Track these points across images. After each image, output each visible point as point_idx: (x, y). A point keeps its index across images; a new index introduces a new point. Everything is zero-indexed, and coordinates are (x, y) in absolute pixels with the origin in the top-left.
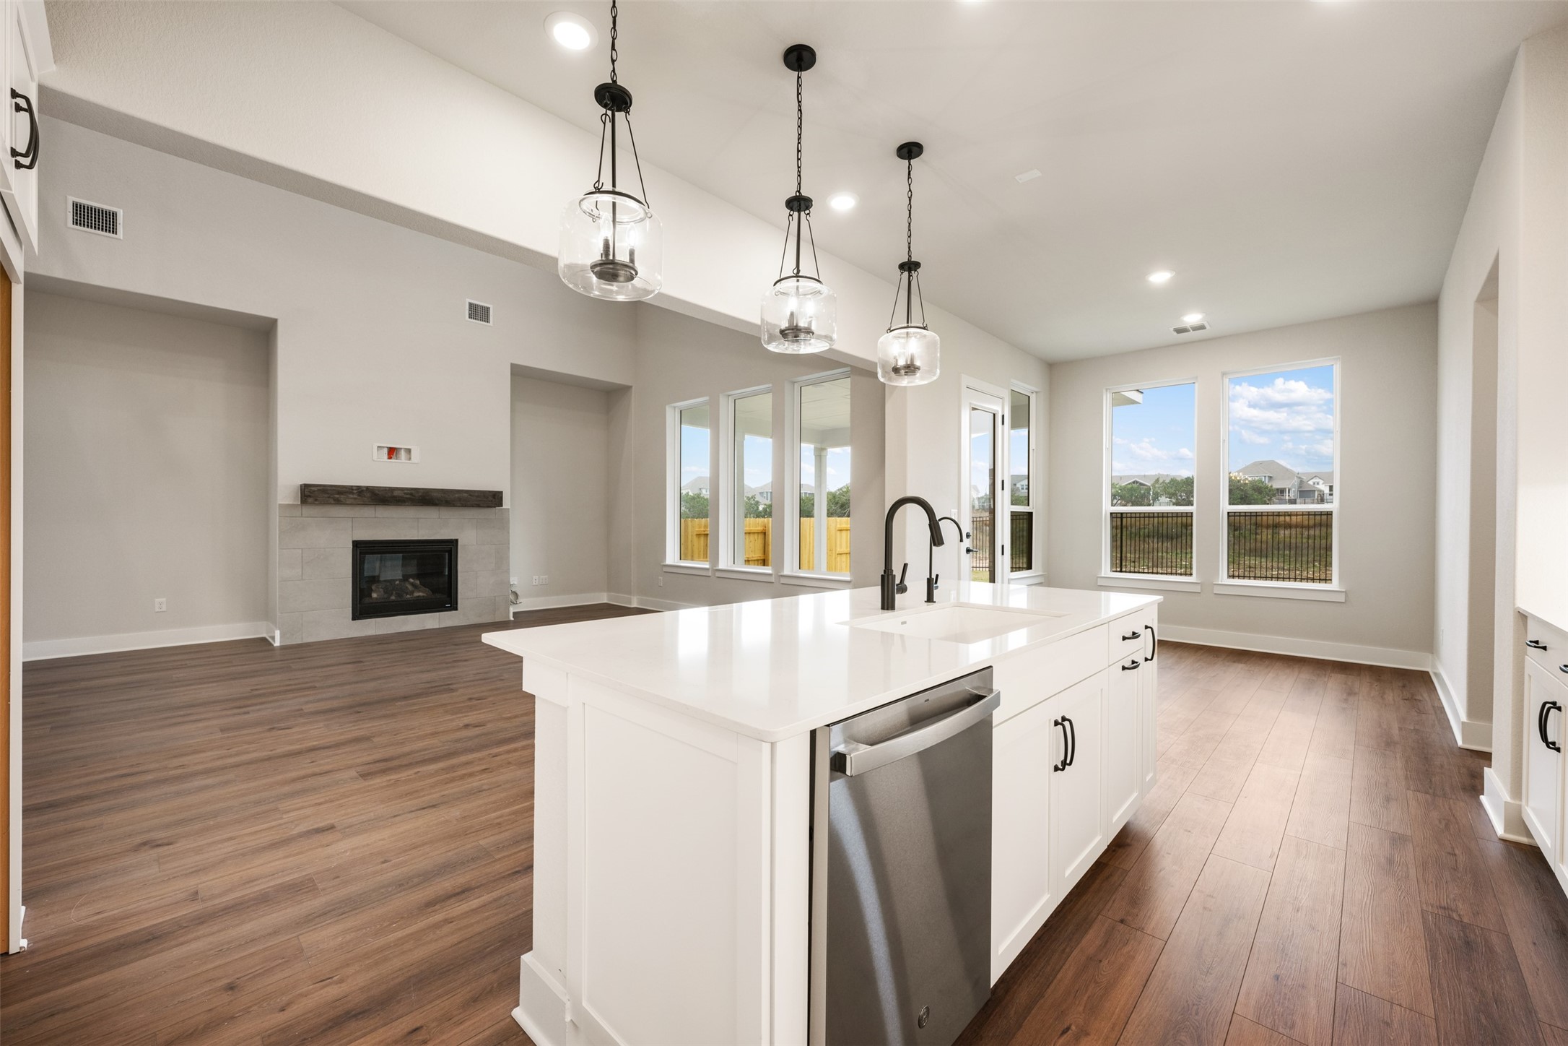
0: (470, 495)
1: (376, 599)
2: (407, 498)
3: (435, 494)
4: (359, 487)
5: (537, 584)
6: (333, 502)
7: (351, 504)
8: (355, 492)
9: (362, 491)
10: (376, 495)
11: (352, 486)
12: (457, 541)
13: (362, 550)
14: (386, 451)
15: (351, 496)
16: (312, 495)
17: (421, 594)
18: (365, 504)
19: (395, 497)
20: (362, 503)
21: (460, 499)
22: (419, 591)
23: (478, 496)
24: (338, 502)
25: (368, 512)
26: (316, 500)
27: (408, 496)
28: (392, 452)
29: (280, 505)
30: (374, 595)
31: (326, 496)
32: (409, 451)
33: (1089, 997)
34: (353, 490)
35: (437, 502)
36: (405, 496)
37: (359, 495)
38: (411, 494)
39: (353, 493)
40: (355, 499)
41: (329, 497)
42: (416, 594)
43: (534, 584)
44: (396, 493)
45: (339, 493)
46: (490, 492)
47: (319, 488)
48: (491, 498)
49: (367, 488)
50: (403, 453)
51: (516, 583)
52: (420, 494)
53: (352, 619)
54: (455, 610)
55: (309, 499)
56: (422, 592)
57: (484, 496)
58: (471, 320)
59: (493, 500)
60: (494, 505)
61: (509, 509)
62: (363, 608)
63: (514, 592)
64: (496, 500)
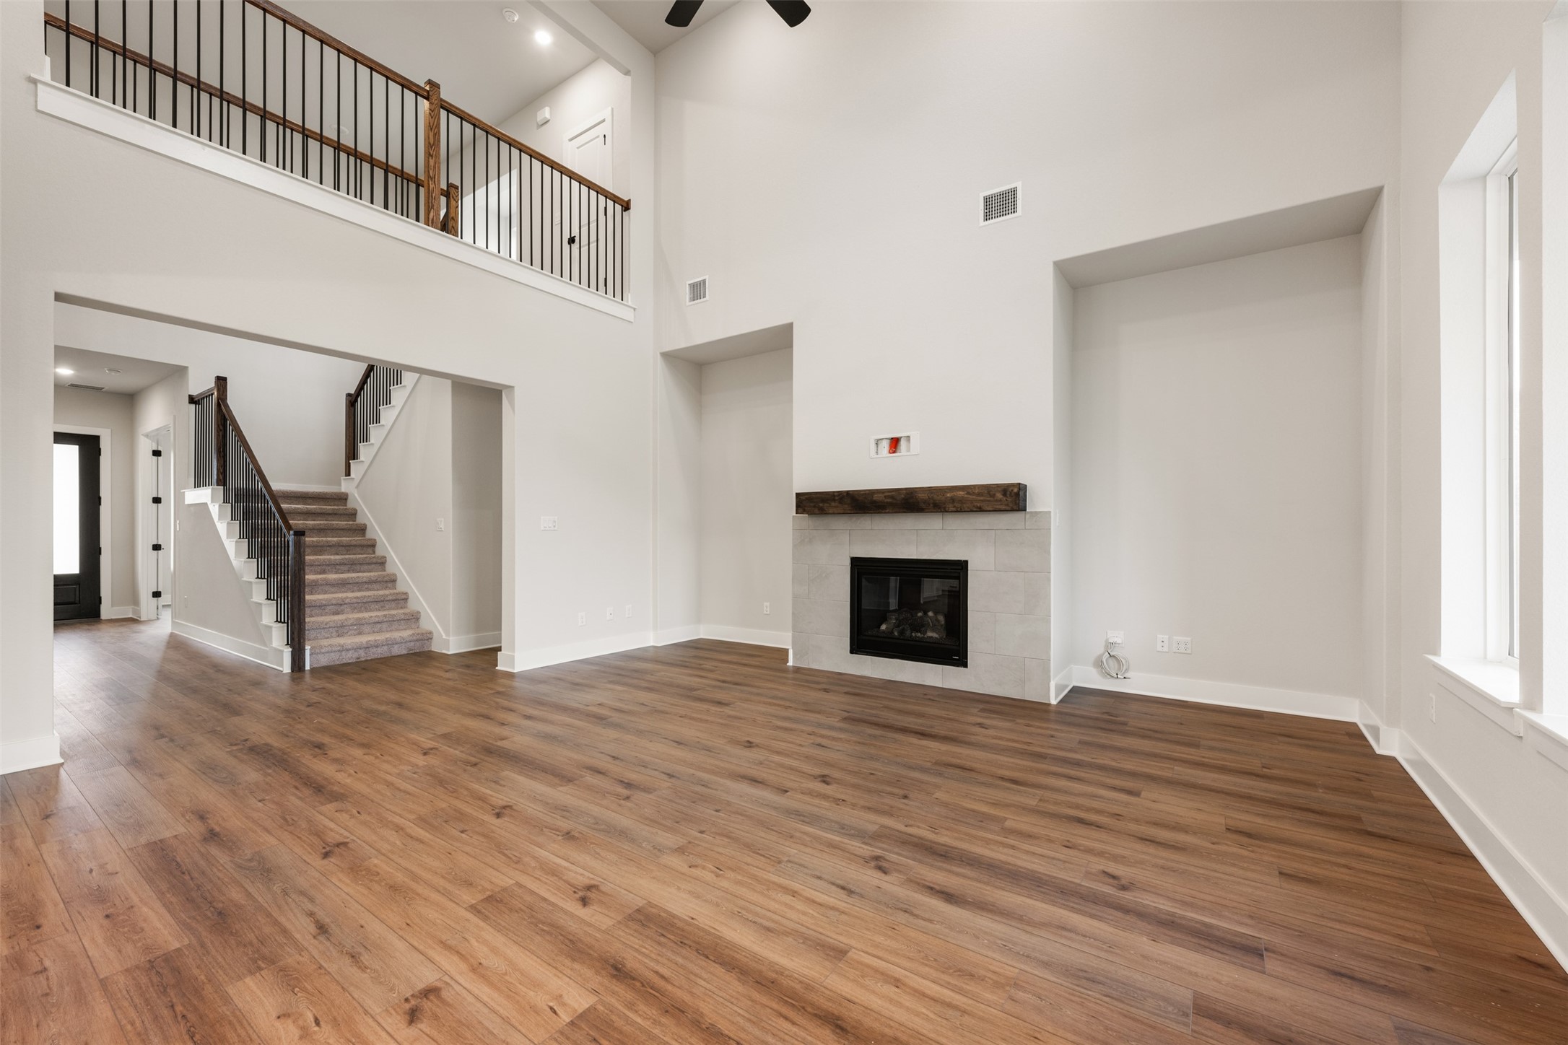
0: (968, 493)
1: (884, 632)
2: (887, 503)
3: (921, 496)
4: (839, 493)
5: (1166, 649)
6: (818, 513)
7: (834, 513)
8: (837, 498)
9: (843, 497)
10: (857, 500)
11: (834, 492)
12: (966, 562)
13: (864, 571)
14: (885, 445)
15: (833, 504)
16: (810, 504)
17: (935, 635)
18: (846, 513)
19: (875, 502)
20: (842, 511)
21: (953, 500)
22: (933, 631)
23: (979, 495)
24: (824, 511)
25: (868, 523)
26: (804, 510)
27: (889, 500)
28: (895, 443)
30: (883, 627)
31: (812, 505)
32: (910, 438)
34: (834, 496)
35: (923, 506)
36: (886, 500)
37: (840, 503)
38: (892, 497)
39: (834, 500)
40: (837, 507)
41: (814, 507)
42: (930, 634)
43: (1159, 648)
44: (876, 497)
45: (823, 501)
46: (998, 485)
47: (806, 497)
48: (999, 496)
49: (848, 493)
50: (903, 443)
51: (1119, 641)
52: (903, 496)
53: (852, 652)
54: (965, 665)
55: (800, 510)
56: (937, 633)
57: (989, 493)
58: (988, 222)
59: (1005, 499)
60: (1003, 507)
61: (1050, 512)
62: (863, 641)
63: (1113, 656)
64: (1009, 500)
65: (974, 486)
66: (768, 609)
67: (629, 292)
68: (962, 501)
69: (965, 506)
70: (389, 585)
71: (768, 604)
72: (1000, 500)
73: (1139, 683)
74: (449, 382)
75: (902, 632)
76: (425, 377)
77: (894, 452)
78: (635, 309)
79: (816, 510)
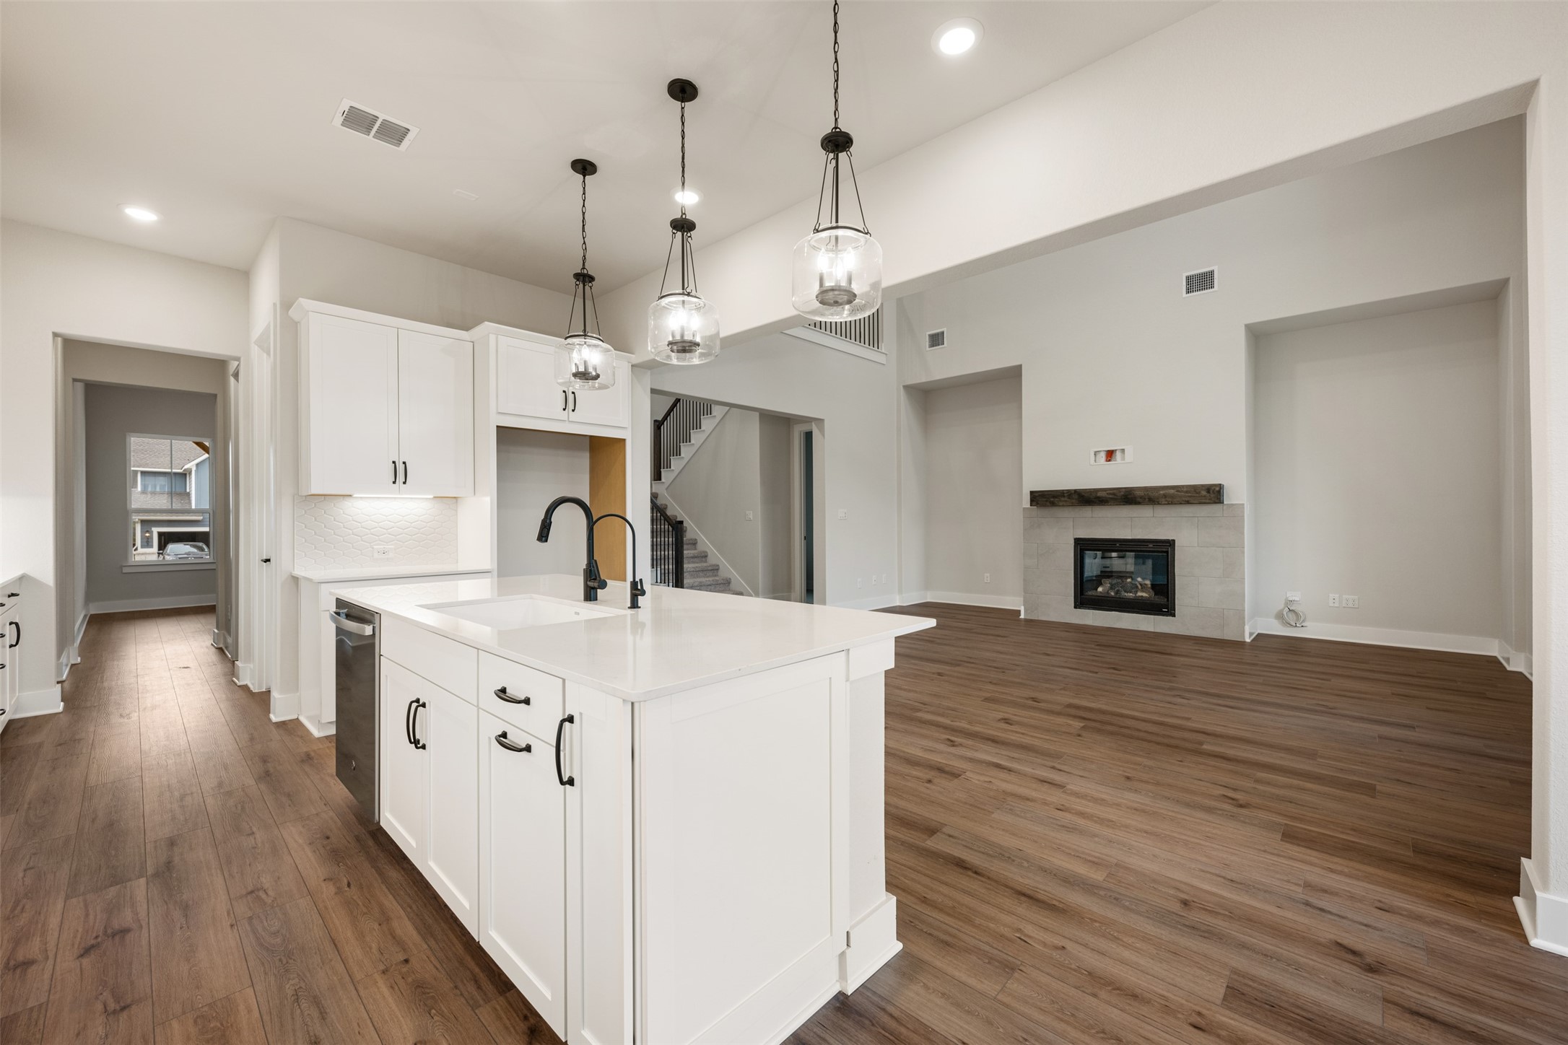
0: (1178, 491)
1: (1101, 592)
2: (1109, 498)
3: (1138, 493)
4: (1069, 491)
5: (1336, 605)
6: (1050, 505)
7: (1063, 506)
8: (1066, 495)
9: (1071, 494)
10: (1083, 496)
11: (1063, 490)
12: (1174, 541)
13: (1083, 546)
14: (1103, 455)
15: (1063, 499)
16: (1042, 499)
17: (1145, 595)
18: (1073, 505)
19: (1099, 497)
20: (1070, 504)
21: (1165, 496)
22: (1143, 591)
23: (1186, 492)
24: (1053, 504)
25: (1087, 512)
26: (1038, 504)
28: (1110, 455)
29: (1024, 508)
30: (1100, 589)
31: (1044, 499)
32: (1123, 451)
33: (358, 905)
34: (1064, 493)
35: (1139, 500)
36: (1108, 496)
37: (1069, 498)
38: (1114, 494)
39: (1063, 496)
40: (1066, 501)
41: (1046, 501)
42: (1140, 594)
43: (1332, 604)
44: (1099, 494)
45: (1054, 497)
46: (1202, 486)
47: (1039, 493)
48: (1204, 493)
49: (1076, 491)
50: (1118, 455)
51: (1297, 599)
52: (1122, 493)
53: (1075, 607)
54: (1174, 615)
55: (1034, 503)
56: (1146, 593)
57: (1195, 491)
58: (1190, 294)
59: (1208, 495)
60: (1208, 501)
61: (1243, 505)
62: (1084, 598)
63: (1292, 610)
64: (1212, 496)
65: (1183, 486)
66: (989, 579)
67: (883, 342)
68: (1172, 496)
69: (1175, 500)
70: (704, 559)
71: (988, 575)
72: (1205, 496)
73: (1315, 630)
74: (758, 414)
75: (1117, 592)
76: (734, 410)
77: (1110, 461)
78: (886, 354)
79: (1048, 503)
